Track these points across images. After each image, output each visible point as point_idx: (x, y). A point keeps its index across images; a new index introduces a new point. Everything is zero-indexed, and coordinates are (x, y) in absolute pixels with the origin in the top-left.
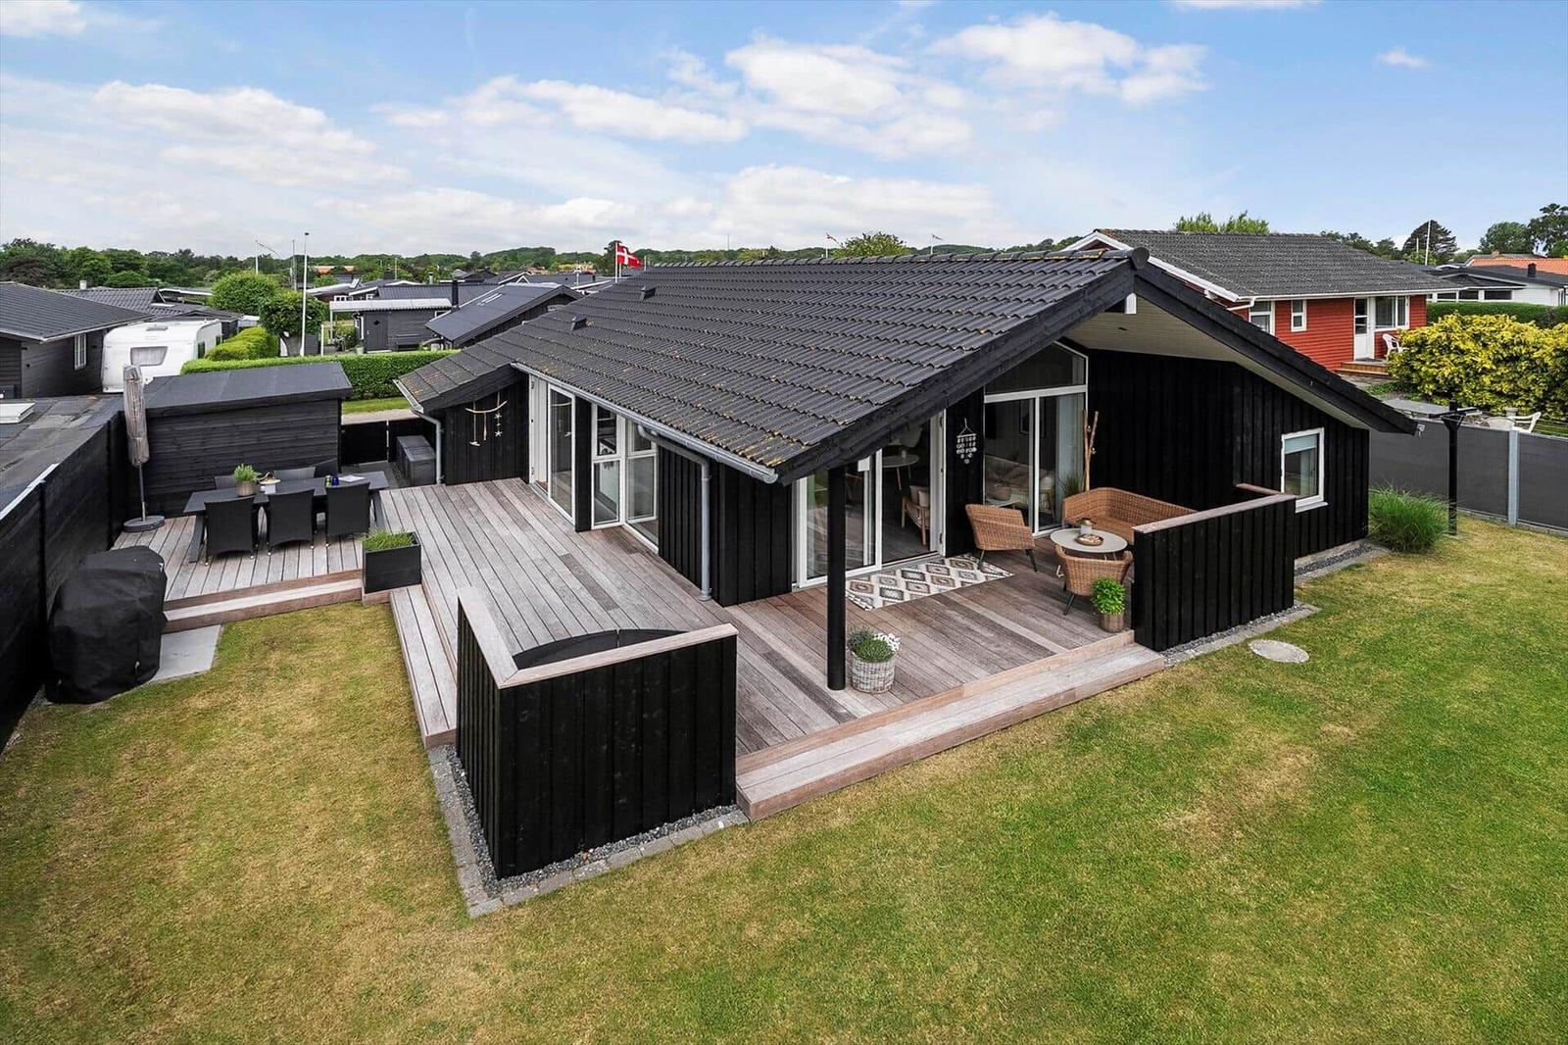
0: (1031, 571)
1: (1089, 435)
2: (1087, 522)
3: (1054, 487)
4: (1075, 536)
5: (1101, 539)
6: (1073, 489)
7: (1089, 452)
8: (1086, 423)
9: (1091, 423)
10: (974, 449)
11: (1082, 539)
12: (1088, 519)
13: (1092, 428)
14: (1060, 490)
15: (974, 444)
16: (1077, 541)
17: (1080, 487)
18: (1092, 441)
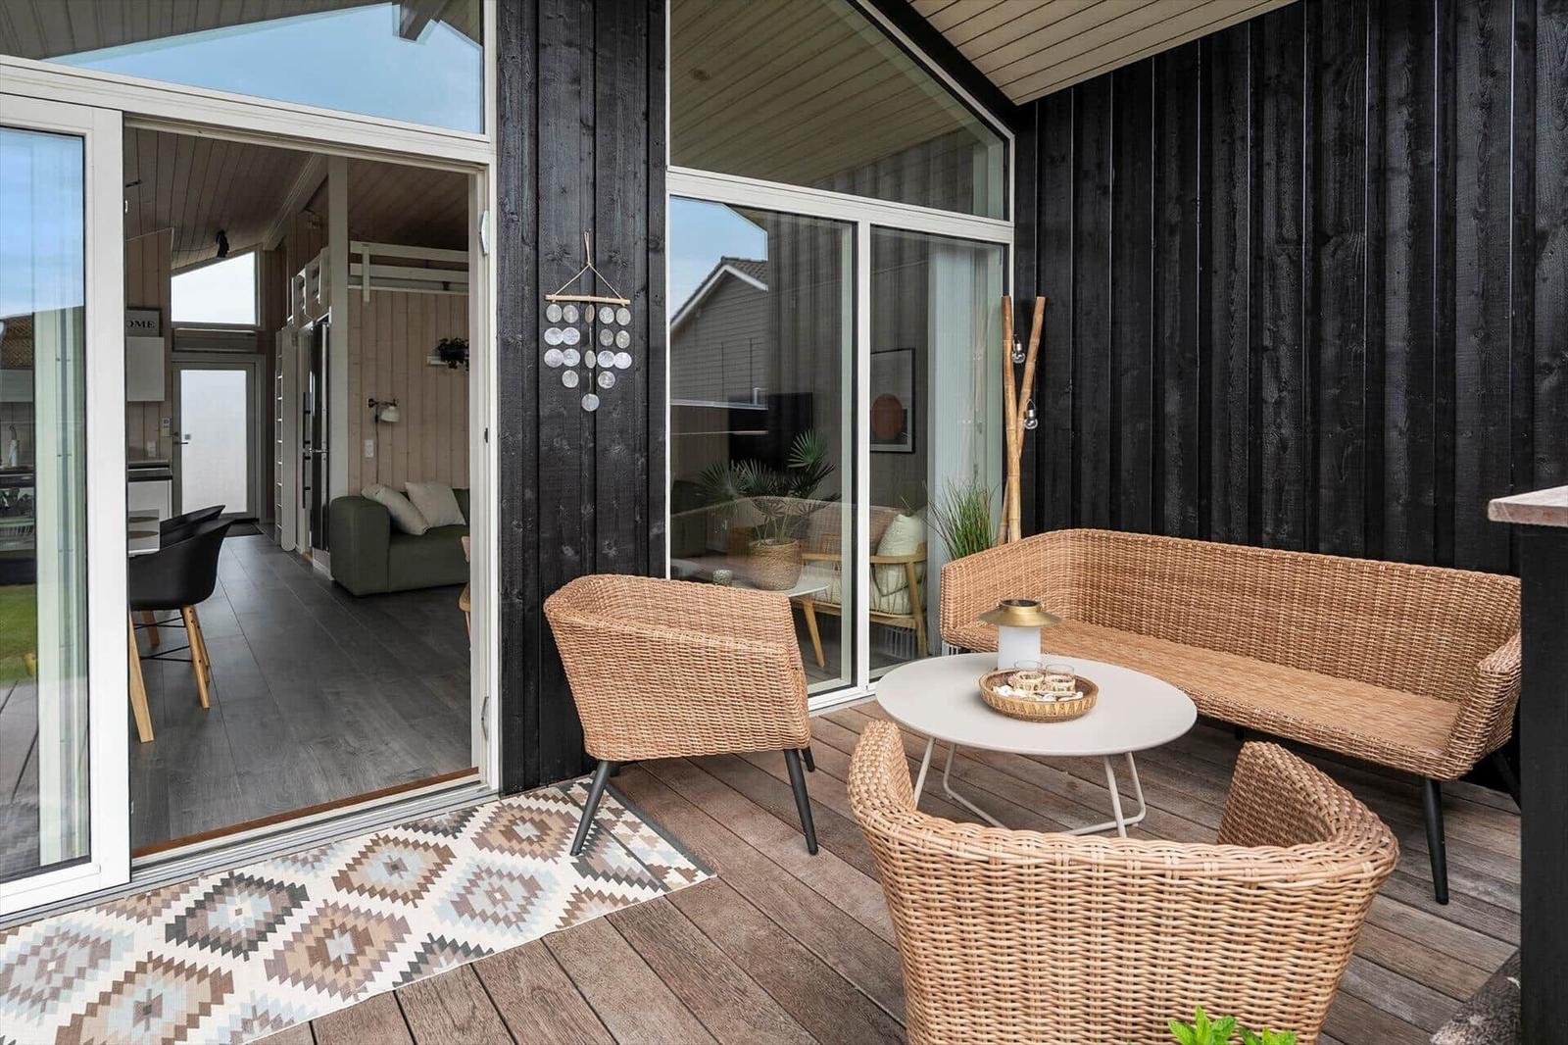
0: (795, 849)
1: (1019, 370)
2: (1025, 614)
3: (924, 547)
4: (973, 682)
5: (1086, 688)
6: (972, 539)
7: (1019, 423)
8: (1010, 333)
9: (1022, 333)
10: (623, 361)
11: (1003, 691)
12: (1023, 603)
13: (1025, 350)
14: (939, 547)
15: (623, 339)
16: (986, 703)
17: (995, 530)
18: (1026, 391)
